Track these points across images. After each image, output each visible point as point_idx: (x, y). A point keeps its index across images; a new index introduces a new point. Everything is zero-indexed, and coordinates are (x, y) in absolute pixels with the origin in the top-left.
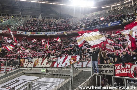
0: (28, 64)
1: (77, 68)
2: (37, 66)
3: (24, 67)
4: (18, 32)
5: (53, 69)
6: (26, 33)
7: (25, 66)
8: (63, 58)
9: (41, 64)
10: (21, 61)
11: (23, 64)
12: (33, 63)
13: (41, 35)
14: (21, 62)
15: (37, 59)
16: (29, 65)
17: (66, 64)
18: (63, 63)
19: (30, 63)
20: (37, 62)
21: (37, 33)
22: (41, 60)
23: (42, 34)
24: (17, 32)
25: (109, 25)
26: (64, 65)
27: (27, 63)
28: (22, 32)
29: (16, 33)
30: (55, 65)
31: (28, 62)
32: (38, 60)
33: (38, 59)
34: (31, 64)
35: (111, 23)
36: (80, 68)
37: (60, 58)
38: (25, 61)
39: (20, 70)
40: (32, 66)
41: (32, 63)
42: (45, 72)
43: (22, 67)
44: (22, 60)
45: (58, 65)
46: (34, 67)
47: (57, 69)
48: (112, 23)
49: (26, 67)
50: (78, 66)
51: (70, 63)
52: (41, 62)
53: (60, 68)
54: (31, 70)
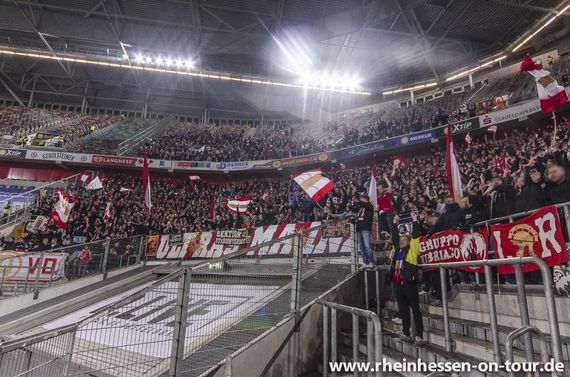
0: (170, 250)
1: (312, 256)
2: (195, 255)
3: (156, 259)
4: (141, 162)
5: (242, 261)
6: (161, 164)
7: (160, 255)
8: (272, 229)
9: (209, 248)
10: (150, 240)
11: (155, 251)
12: (185, 246)
13: (208, 169)
14: (149, 244)
15: (195, 235)
16: (173, 254)
17: (281, 246)
18: (272, 244)
19: (174, 248)
20: (198, 242)
21: (196, 165)
22: (207, 236)
23: (208, 166)
24: (136, 160)
25: (405, 141)
26: (274, 250)
27: (167, 248)
28: (151, 162)
29: (133, 163)
31: (170, 243)
32: (199, 236)
33: (200, 234)
34: (179, 248)
35: (409, 137)
36: (319, 255)
37: (265, 230)
38: (159, 242)
39: (145, 266)
40: (183, 254)
41: (182, 246)
42: (219, 270)
43: (155, 258)
44: (151, 238)
45: (257, 249)
46: (188, 257)
47: (254, 261)
48: (412, 136)
49: (165, 258)
50: (315, 252)
52: (208, 242)
53: (264, 257)
54: (179, 265)
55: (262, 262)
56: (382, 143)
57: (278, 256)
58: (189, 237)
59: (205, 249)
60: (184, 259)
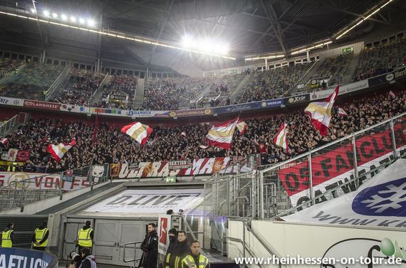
0: (129, 173)
2: (149, 175)
4: (65, 107)
5: (183, 178)
6: (82, 109)
7: (121, 175)
8: (202, 160)
9: (159, 171)
10: (113, 167)
11: (117, 173)
12: (141, 171)
13: (120, 115)
14: (113, 169)
15: (148, 163)
16: (133, 174)
17: (206, 169)
18: (201, 168)
19: (132, 171)
20: (150, 168)
21: (110, 112)
22: (157, 164)
23: (120, 113)
24: (61, 105)
25: (264, 105)
26: (202, 171)
27: (127, 171)
28: (73, 107)
29: (59, 108)
30: (188, 172)
31: (129, 169)
32: (151, 165)
33: (152, 163)
34: (137, 172)
35: (267, 102)
37: (197, 161)
38: (121, 168)
39: (112, 183)
40: (140, 175)
41: (139, 170)
42: (173, 182)
43: (118, 178)
44: (114, 165)
45: (192, 172)
46: (144, 176)
47: (191, 178)
48: (269, 102)
49: (126, 178)
50: (226, 172)
51: (213, 168)
52: (158, 168)
53: (196, 176)
54: (138, 181)
55: (196, 178)
56: (249, 105)
57: (205, 175)
58: (143, 165)
59: (156, 171)
60: (141, 178)
